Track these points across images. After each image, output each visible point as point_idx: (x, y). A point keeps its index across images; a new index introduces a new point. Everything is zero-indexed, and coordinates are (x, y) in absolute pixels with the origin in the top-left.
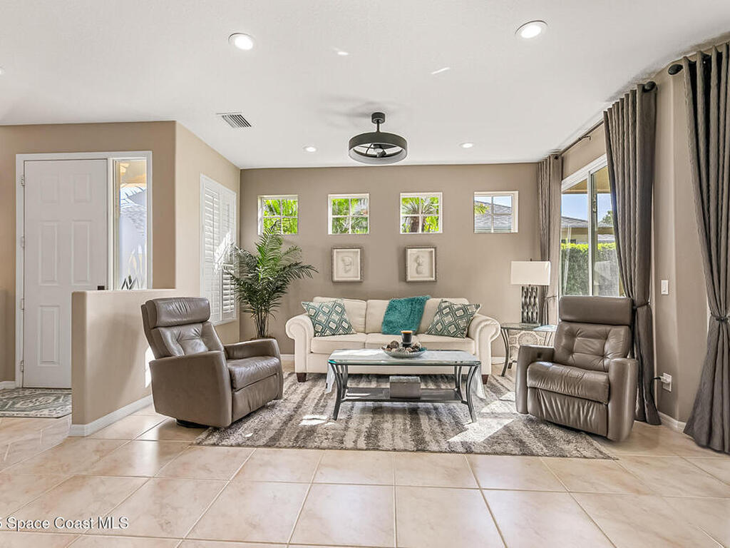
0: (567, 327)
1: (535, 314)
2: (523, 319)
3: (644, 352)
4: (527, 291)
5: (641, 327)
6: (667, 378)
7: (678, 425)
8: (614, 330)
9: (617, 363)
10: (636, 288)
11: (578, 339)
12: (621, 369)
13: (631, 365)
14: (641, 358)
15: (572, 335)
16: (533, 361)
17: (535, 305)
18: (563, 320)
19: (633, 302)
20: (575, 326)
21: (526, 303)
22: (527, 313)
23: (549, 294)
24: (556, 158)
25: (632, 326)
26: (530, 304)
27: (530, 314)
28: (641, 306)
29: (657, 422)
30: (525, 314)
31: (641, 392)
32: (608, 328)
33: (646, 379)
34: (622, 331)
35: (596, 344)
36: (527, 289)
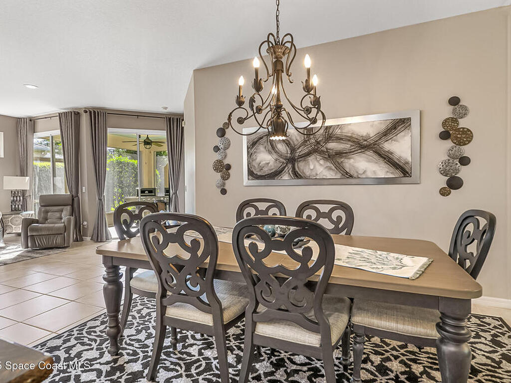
0: (43, 209)
1: (20, 206)
2: (12, 209)
3: (77, 215)
4: (14, 193)
5: (76, 205)
6: (85, 223)
7: (89, 239)
8: (65, 207)
9: (68, 218)
10: (74, 190)
11: (49, 214)
12: (69, 221)
13: (72, 218)
14: (76, 217)
15: (47, 212)
16: (30, 224)
17: (20, 200)
18: (42, 206)
19: (73, 196)
20: (48, 208)
21: (14, 200)
22: (15, 206)
23: (27, 194)
24: (31, 120)
25: (72, 205)
26: (17, 200)
27: (17, 206)
28: (75, 197)
29: (82, 240)
30: (14, 207)
31: (76, 231)
32: (63, 207)
33: (78, 225)
34: (69, 208)
35: (58, 215)
36: (15, 192)
